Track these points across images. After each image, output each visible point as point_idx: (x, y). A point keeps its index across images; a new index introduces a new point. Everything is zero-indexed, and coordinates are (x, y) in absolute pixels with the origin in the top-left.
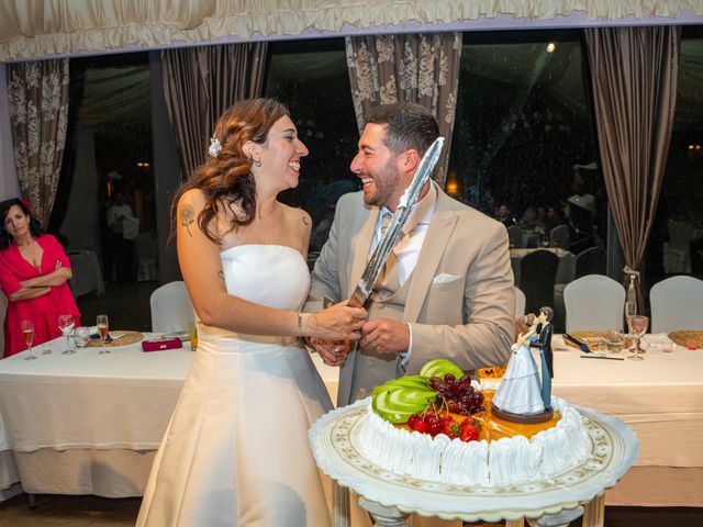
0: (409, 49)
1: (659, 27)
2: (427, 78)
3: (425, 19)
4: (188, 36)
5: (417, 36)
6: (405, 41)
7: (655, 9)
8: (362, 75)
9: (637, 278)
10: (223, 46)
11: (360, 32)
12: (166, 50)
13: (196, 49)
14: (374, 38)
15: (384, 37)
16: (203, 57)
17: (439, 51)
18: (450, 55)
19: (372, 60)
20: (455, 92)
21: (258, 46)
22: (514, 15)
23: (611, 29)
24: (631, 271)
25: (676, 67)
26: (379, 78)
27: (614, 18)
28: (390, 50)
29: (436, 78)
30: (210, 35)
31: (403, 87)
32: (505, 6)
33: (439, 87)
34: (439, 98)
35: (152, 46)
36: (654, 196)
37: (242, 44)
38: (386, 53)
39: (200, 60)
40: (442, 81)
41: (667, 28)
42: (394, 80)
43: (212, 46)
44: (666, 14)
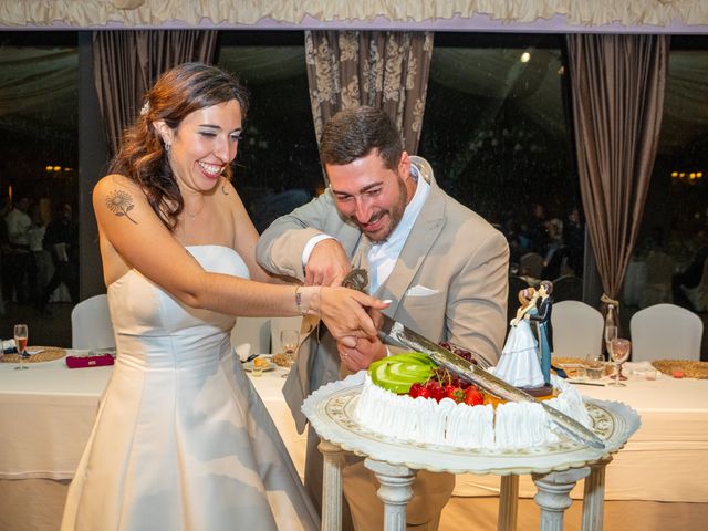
0: (374, 48)
1: (646, 36)
2: (393, 81)
3: (394, 16)
4: (126, 17)
5: (384, 34)
6: (370, 39)
7: (643, 15)
8: (322, 74)
9: (615, 307)
10: (166, 31)
11: (321, 26)
12: (99, 32)
13: (135, 33)
14: (337, 33)
15: (348, 33)
16: (142, 43)
17: (407, 52)
18: (420, 56)
19: (334, 58)
20: (423, 98)
21: (207, 33)
22: (491, 16)
23: (595, 35)
24: (609, 300)
25: (663, 80)
26: (340, 79)
27: (599, 24)
28: (354, 48)
29: (403, 82)
30: (152, 17)
31: (366, 89)
32: (482, 6)
33: (406, 91)
34: (405, 103)
35: (83, 25)
36: (636, 219)
37: (188, 31)
38: (349, 51)
39: (139, 47)
40: (410, 85)
41: (655, 37)
42: (357, 81)
43: (153, 31)
44: (655, 22)
